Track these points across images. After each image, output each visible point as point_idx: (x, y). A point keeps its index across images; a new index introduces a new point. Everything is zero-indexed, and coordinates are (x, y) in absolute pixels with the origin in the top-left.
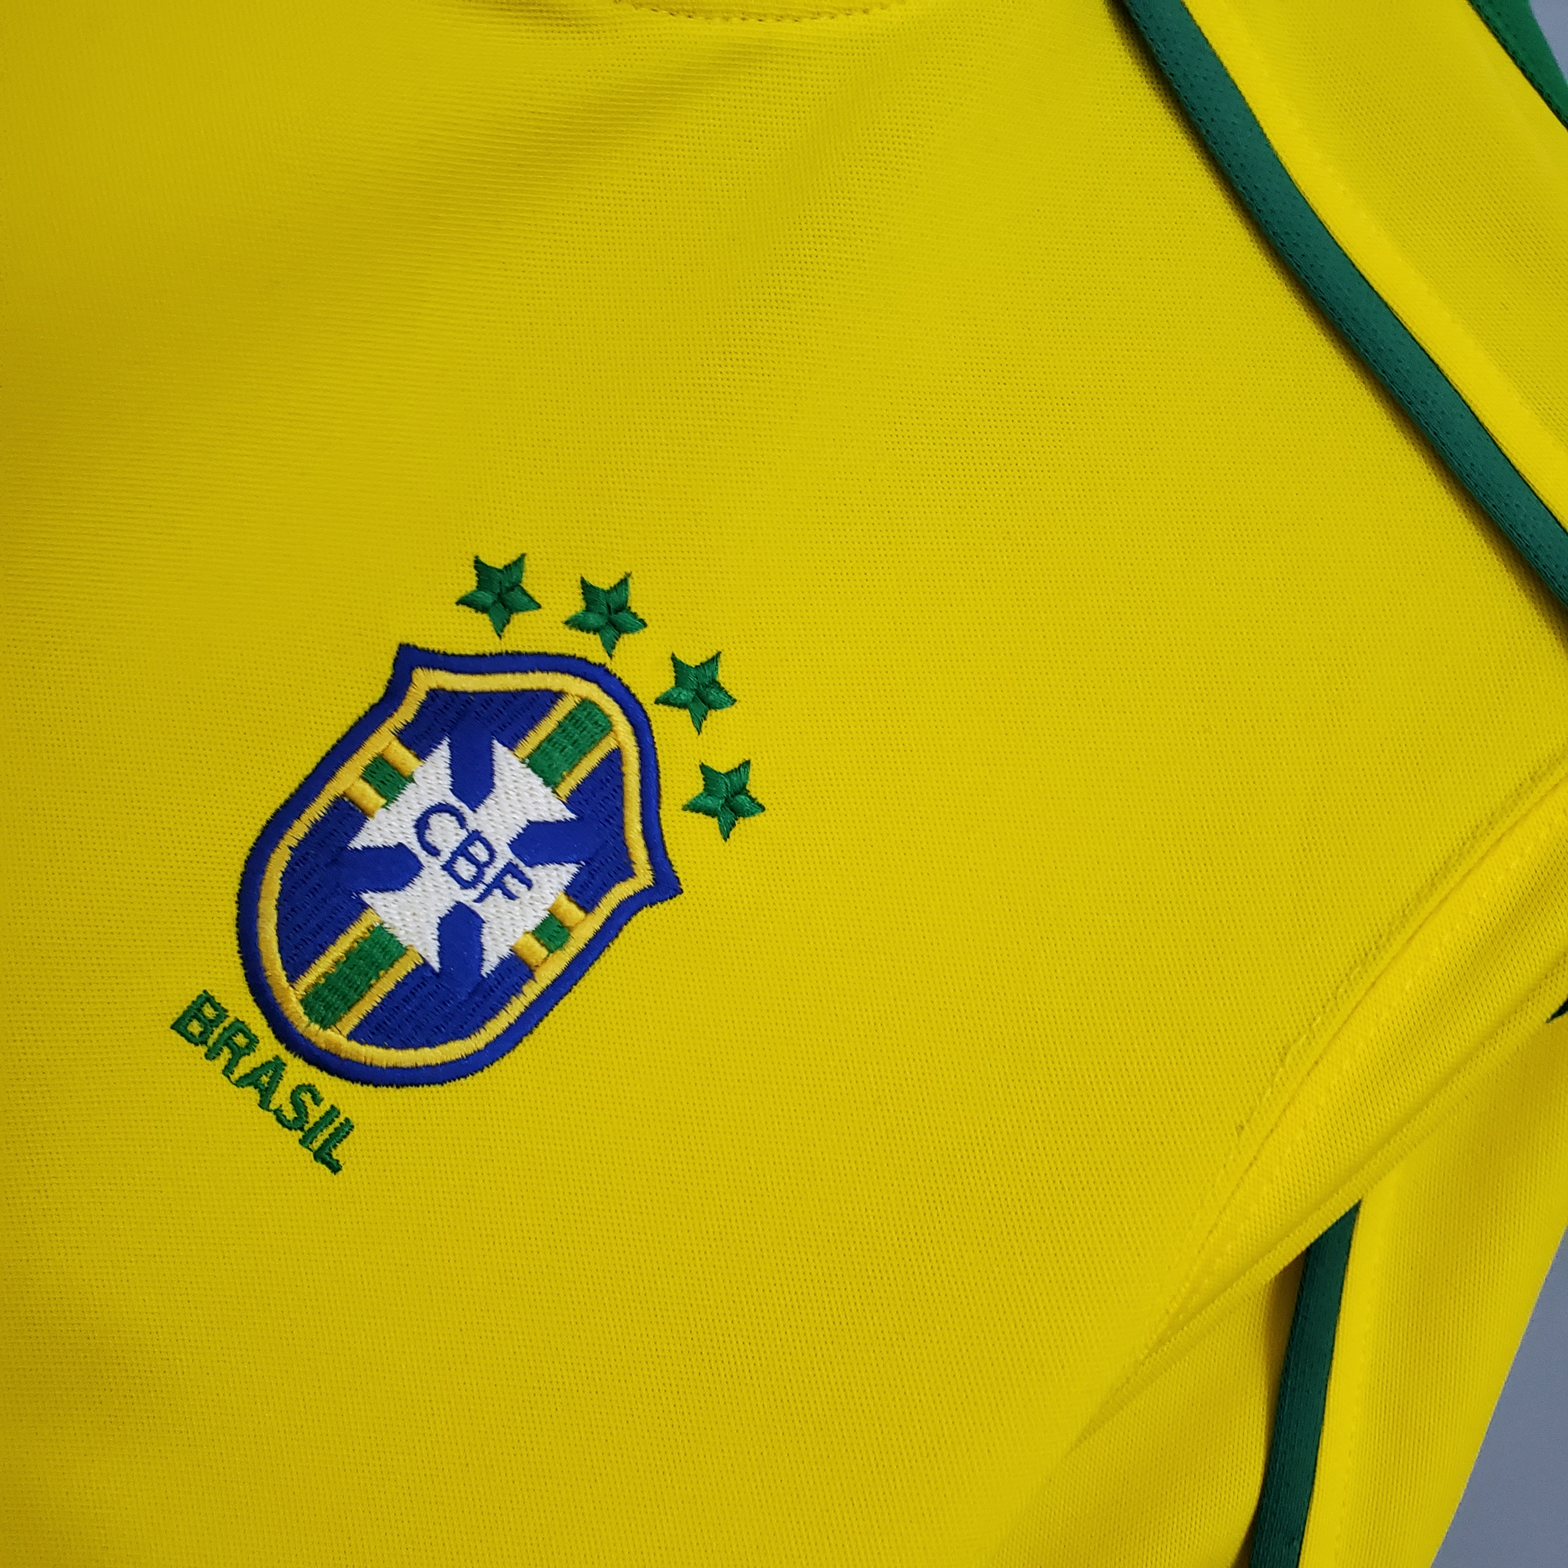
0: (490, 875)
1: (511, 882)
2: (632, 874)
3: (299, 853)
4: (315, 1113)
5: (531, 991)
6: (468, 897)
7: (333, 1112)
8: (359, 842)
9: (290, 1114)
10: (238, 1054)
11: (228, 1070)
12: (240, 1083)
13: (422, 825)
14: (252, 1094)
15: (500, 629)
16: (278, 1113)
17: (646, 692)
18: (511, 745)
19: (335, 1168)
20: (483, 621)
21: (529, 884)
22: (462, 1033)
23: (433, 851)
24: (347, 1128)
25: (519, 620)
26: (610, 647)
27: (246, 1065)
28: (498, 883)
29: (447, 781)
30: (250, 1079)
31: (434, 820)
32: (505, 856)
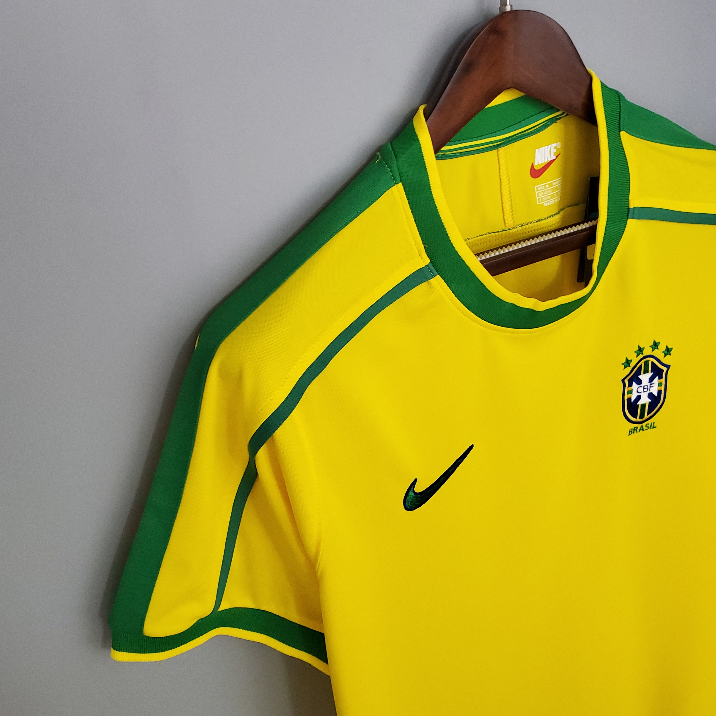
0: (649, 388)
1: (651, 386)
2: (663, 371)
3: (628, 408)
4: (649, 426)
5: (663, 392)
6: (648, 392)
7: (651, 424)
8: (632, 401)
9: (647, 428)
10: (636, 430)
11: (637, 432)
12: (639, 431)
13: (637, 392)
14: (641, 431)
15: (630, 366)
16: (646, 430)
17: (650, 353)
18: (640, 374)
19: (656, 427)
20: (628, 368)
21: (654, 384)
22: (659, 403)
23: (641, 392)
24: (654, 423)
25: (631, 364)
26: (642, 354)
27: (638, 430)
28: (650, 387)
29: (637, 385)
30: (640, 430)
31: (638, 390)
32: (649, 384)
